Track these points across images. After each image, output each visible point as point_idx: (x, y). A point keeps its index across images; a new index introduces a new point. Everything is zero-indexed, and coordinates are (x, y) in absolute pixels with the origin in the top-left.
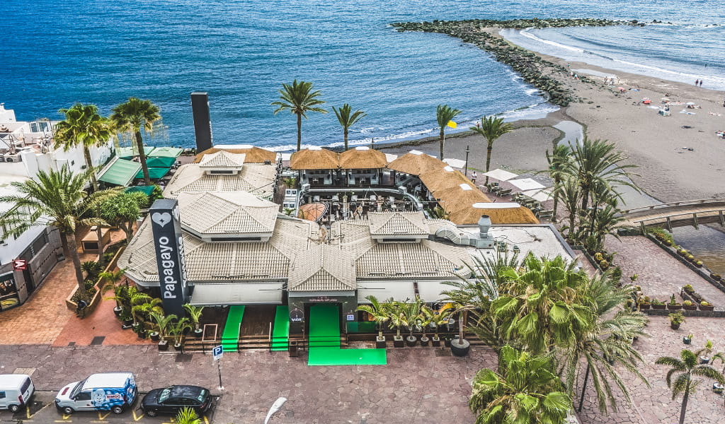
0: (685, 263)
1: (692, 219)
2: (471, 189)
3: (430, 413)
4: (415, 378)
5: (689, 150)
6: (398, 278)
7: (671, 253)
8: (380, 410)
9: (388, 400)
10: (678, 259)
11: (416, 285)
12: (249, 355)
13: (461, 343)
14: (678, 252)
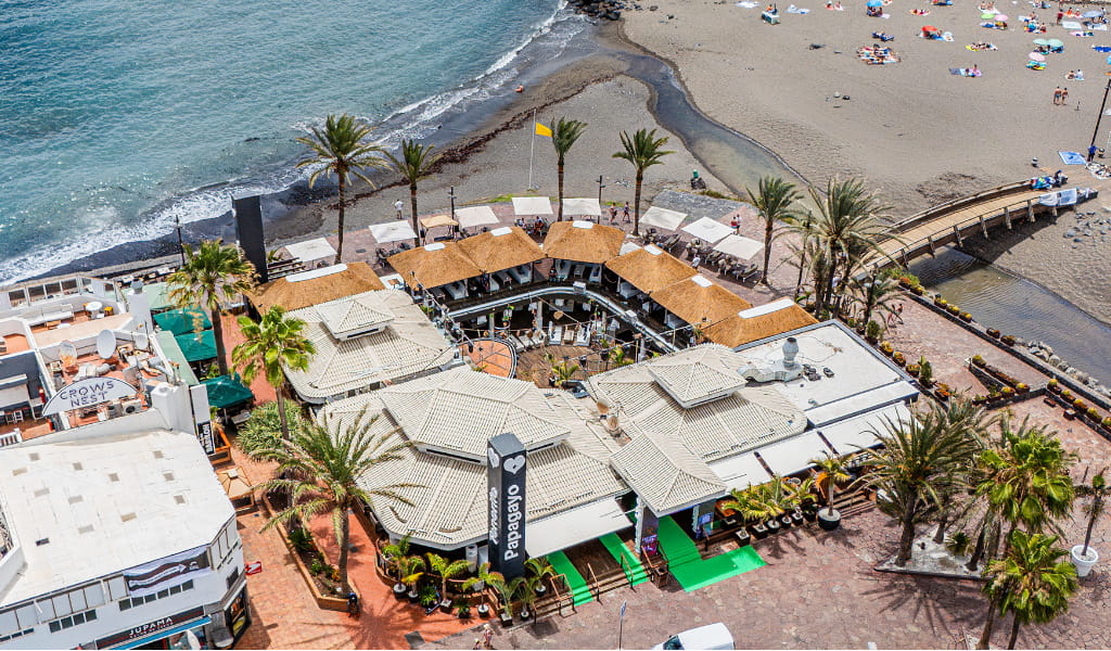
0: (948, 317)
1: (928, 246)
2: (711, 283)
3: (852, 607)
4: (807, 571)
5: (845, 98)
6: (736, 452)
7: (926, 304)
8: (802, 620)
9: (801, 606)
10: (939, 312)
11: (757, 455)
12: (612, 600)
13: (831, 514)
14: (936, 303)
